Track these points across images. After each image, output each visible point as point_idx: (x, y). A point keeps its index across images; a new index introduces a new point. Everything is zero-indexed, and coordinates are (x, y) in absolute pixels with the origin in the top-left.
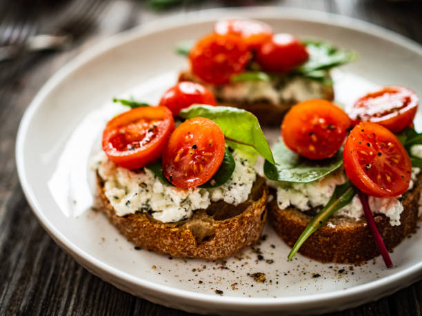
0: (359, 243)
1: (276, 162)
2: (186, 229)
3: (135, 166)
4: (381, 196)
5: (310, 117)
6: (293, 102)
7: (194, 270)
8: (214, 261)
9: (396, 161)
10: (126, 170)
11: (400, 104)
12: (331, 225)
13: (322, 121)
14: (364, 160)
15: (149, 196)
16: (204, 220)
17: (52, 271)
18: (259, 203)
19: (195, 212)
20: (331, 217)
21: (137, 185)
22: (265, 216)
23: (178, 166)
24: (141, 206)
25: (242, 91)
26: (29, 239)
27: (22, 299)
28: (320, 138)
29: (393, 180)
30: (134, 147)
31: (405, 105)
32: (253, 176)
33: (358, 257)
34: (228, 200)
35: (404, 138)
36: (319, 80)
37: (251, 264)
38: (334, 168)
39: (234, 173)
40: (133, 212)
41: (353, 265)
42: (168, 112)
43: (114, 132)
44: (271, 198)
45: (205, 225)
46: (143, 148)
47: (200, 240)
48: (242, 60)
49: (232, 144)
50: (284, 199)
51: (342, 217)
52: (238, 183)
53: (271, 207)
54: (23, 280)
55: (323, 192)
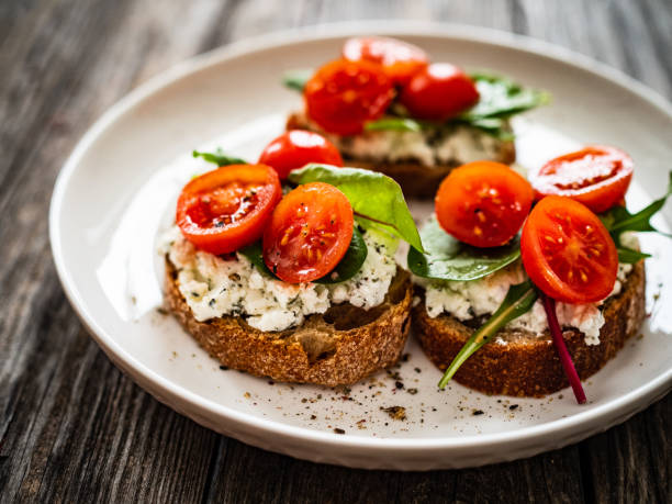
0: (540, 368)
1: (425, 249)
2: (295, 341)
3: (224, 251)
4: (574, 302)
5: (477, 187)
6: (453, 164)
7: (304, 401)
8: (333, 389)
9: (597, 253)
10: (210, 256)
11: (607, 172)
12: (500, 341)
13: (493, 192)
14: (554, 253)
15: (242, 293)
16: (321, 330)
17: (99, 399)
18: (399, 307)
19: (307, 318)
20: (501, 330)
21: (226, 278)
22: (408, 325)
23: (285, 251)
24: (230, 308)
25: (380, 146)
26: (65, 353)
27: (56, 438)
28: (491, 218)
29: (590, 279)
30: (223, 222)
31: (614, 173)
32: (392, 269)
33: (537, 387)
34: (356, 301)
35: (610, 221)
36: (493, 132)
37: (386, 394)
38: (508, 261)
39: (365, 264)
40: (220, 316)
41: (531, 400)
42: (271, 173)
43: (194, 200)
44: (417, 301)
45: (322, 336)
46: (236, 225)
47: (314, 358)
48: (381, 101)
49: (363, 221)
50: (436, 303)
51: (517, 330)
52: (371, 277)
53: (417, 315)
54: (56, 411)
55: (492, 295)
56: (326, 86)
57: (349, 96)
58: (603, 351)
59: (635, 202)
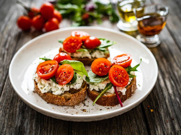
0: (113, 100)
1: (89, 76)
2: (62, 97)
3: (47, 79)
4: (120, 86)
5: (100, 63)
6: (95, 58)
7: (65, 109)
8: (71, 106)
9: (124, 76)
10: (44, 80)
11: (127, 59)
12: (105, 95)
13: (103, 64)
14: (115, 76)
15: (51, 87)
16: (68, 94)
18: (84, 89)
19: (65, 92)
20: (105, 93)
21: (48, 84)
22: (86, 92)
23: (60, 78)
24: (49, 90)
25: (79, 55)
28: (102, 69)
29: (123, 82)
30: (47, 73)
31: (128, 59)
32: (82, 81)
33: (113, 104)
34: (75, 88)
35: (127, 69)
36: (104, 51)
37: (82, 107)
38: (106, 78)
39: (76, 80)
40: (47, 92)
41: (112, 107)
42: (57, 62)
43: (40, 68)
44: (88, 87)
45: (68, 95)
46: (50, 73)
47: (67, 100)
48: (80, 45)
49: (76, 71)
50: (91, 88)
51: (108, 93)
52: (78, 83)
53: (88, 90)
55: (103, 85)
56: (67, 42)
57: (73, 44)
58: (127, 96)
59: (133, 65)
